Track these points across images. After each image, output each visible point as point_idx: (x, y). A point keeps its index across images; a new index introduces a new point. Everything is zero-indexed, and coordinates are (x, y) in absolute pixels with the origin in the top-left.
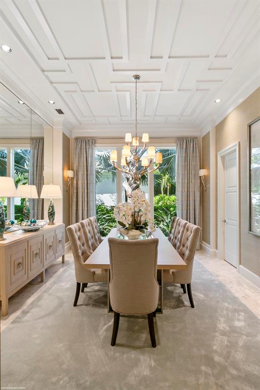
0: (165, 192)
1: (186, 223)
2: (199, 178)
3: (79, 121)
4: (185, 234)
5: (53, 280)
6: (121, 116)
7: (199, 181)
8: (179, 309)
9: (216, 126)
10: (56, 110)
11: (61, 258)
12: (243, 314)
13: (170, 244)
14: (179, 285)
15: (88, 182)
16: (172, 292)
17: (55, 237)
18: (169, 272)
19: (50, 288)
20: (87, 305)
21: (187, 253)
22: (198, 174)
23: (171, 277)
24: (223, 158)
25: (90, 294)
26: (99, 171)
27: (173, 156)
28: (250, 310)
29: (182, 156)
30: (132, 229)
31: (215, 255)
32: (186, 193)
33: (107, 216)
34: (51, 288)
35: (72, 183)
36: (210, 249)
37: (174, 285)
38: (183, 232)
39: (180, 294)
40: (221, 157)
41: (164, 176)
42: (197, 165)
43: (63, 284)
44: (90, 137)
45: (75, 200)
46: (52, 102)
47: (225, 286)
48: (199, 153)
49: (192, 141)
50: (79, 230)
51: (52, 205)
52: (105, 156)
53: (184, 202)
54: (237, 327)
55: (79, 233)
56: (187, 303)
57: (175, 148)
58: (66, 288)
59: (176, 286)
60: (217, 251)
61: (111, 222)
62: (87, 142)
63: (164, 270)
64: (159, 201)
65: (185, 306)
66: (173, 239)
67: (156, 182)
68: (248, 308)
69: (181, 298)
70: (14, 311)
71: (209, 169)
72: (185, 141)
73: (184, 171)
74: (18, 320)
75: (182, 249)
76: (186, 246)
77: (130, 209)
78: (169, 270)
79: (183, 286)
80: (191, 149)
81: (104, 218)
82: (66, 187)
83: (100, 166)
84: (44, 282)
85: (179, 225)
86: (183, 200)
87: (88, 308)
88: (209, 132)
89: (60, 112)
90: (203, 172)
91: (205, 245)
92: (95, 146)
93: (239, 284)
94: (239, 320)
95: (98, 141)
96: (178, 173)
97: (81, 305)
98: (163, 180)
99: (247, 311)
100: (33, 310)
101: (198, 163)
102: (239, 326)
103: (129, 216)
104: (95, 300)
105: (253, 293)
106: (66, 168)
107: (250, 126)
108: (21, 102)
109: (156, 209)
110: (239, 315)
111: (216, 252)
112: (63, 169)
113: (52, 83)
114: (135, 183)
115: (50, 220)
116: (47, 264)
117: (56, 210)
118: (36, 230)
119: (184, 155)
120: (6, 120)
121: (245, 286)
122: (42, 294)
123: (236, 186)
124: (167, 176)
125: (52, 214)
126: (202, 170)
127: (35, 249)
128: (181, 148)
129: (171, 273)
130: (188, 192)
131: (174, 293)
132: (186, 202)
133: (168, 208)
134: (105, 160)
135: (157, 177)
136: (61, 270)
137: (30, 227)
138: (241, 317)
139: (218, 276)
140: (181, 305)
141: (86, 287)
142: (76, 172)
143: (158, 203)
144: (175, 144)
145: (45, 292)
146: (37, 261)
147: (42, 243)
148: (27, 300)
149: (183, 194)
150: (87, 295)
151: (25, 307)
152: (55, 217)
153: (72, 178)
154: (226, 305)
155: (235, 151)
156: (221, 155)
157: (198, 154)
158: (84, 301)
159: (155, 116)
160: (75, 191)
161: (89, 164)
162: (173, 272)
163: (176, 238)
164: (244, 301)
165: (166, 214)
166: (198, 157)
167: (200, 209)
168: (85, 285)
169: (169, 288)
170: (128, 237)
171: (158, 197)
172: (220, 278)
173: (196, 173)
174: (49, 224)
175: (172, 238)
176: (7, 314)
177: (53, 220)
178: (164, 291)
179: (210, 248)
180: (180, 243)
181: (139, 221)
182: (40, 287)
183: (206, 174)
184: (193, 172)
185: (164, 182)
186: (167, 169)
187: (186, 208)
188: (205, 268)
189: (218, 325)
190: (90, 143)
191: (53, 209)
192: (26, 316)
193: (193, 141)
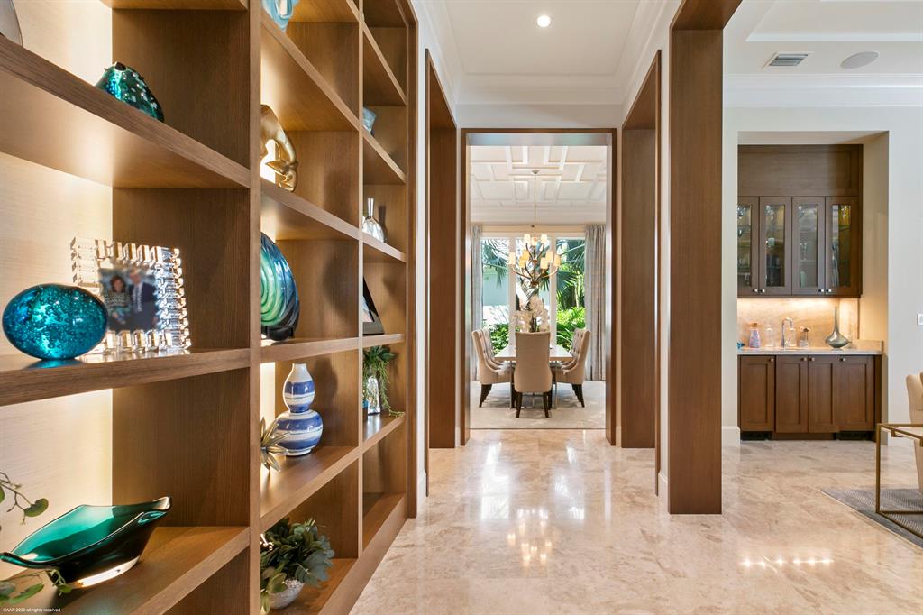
6: (516, 199)
32: (596, 301)
53: (594, 314)
57: (584, 238)
72: (596, 230)
73: (595, 271)
86: (593, 311)
92: (481, 236)
95: (485, 228)
114: (533, 287)
128: (591, 239)
130: (600, 299)
132: (596, 314)
144: (584, 234)
149: (593, 303)
187: (596, 322)
190: (476, 232)
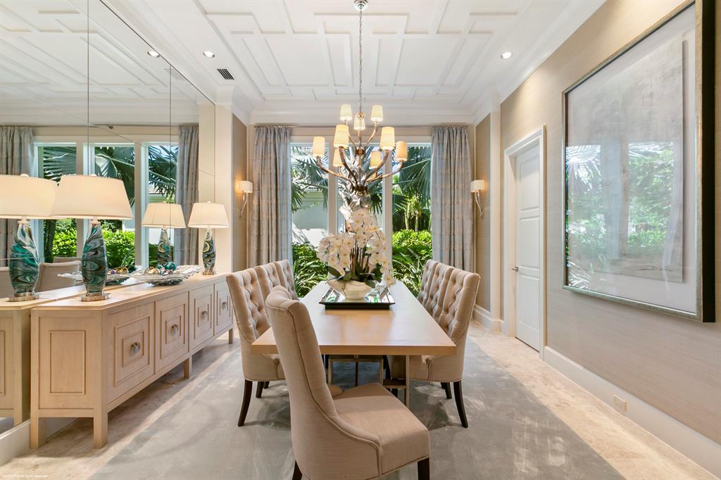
0: (412, 227)
1: (451, 270)
2: (470, 195)
3: (261, 94)
4: (450, 289)
5: (207, 374)
6: (335, 85)
7: (471, 201)
8: (439, 430)
9: (501, 105)
10: (219, 70)
11: (227, 334)
12: (560, 439)
13: (421, 307)
14: (439, 384)
15: (279, 202)
16: (426, 397)
17: (214, 295)
18: (421, 360)
19: (197, 391)
20: (263, 423)
21: (454, 323)
22: (469, 189)
23: (425, 368)
24: (514, 159)
25: (271, 401)
26: (302, 188)
27: (425, 163)
28: (573, 432)
29: (442, 159)
30: (352, 279)
31: (499, 329)
32: (448, 221)
33: (314, 264)
34: (202, 389)
35: (251, 204)
36: (489, 319)
37: (429, 384)
38: (445, 285)
39: (441, 401)
40: (511, 157)
41: (410, 198)
42: (468, 174)
43: (224, 382)
44: (282, 125)
45: (255, 232)
46: (209, 54)
47: (521, 384)
48: (470, 153)
49: (458, 131)
50: (253, 281)
51: (209, 240)
52: (310, 162)
53: (444, 237)
54: (555, 467)
55: (251, 287)
56: (454, 418)
57: (428, 144)
58: (228, 389)
59: (433, 385)
60: (501, 321)
61: (321, 273)
62: (276, 134)
63: (411, 357)
64: (402, 240)
65: (450, 424)
66: (427, 300)
67: (397, 207)
68: (569, 428)
69: (442, 408)
70: (121, 437)
71: (488, 179)
72: (447, 132)
73: (446, 184)
74: (125, 456)
75: (443, 317)
76: (451, 310)
77: (349, 243)
78: (420, 356)
79: (445, 386)
80: (458, 145)
81: (308, 267)
82: (238, 210)
83: (302, 180)
84: (190, 378)
85: (438, 274)
86: (444, 233)
87: (267, 429)
88: (490, 114)
89: (226, 74)
90: (477, 186)
91: (481, 312)
92: (291, 141)
93: (546, 381)
94: (555, 452)
95: (296, 131)
96: (435, 188)
97: (253, 423)
98: (409, 204)
99: (568, 434)
100: (157, 435)
101: (469, 170)
102: (558, 465)
103: (345, 255)
104: (279, 413)
105: (573, 397)
106: (239, 177)
107: (566, 95)
108: (154, 54)
109: (395, 252)
110: (554, 442)
111: (499, 322)
112: (234, 179)
113: (206, 13)
115: (206, 266)
116: (195, 346)
117: (218, 248)
118: (175, 283)
119: (445, 157)
120: (130, 89)
121: (558, 385)
122: (181, 401)
123: (537, 207)
124: (415, 199)
125: (210, 256)
126: (475, 181)
127: (171, 317)
128: (440, 144)
129: (424, 361)
130: (452, 219)
131: (429, 398)
132: (448, 237)
133: (417, 249)
134: (310, 170)
135: (398, 200)
136: (226, 355)
137: (161, 277)
138: (559, 447)
139: (506, 367)
140: (443, 422)
141: (267, 387)
142: (256, 185)
143: (400, 243)
144: (429, 138)
145: (188, 397)
146: (175, 341)
147: (186, 307)
148: (149, 414)
149: (444, 222)
150: (267, 403)
151: (143, 429)
152: (216, 261)
153: (251, 196)
154: (527, 421)
155: (537, 143)
156: (510, 154)
157: (469, 155)
158: (259, 415)
159: (395, 85)
160: (255, 218)
161: (281, 171)
162: (427, 360)
163: (432, 297)
164: (561, 415)
165: (414, 259)
166: (469, 160)
167: (472, 250)
168: (263, 385)
169: (420, 389)
170: (345, 294)
171: (399, 234)
172: (511, 370)
173: (466, 187)
174: (204, 274)
175: (425, 298)
176: (105, 444)
177: (213, 265)
178: (410, 395)
179: (490, 316)
180: (441, 305)
181: (364, 267)
182: (180, 388)
183: (482, 188)
184: (460, 186)
185: (410, 208)
186: (415, 185)
187: (448, 247)
188: (483, 352)
189: (515, 463)
190: (282, 135)
191: (211, 247)
192: (141, 446)
193: (461, 133)
